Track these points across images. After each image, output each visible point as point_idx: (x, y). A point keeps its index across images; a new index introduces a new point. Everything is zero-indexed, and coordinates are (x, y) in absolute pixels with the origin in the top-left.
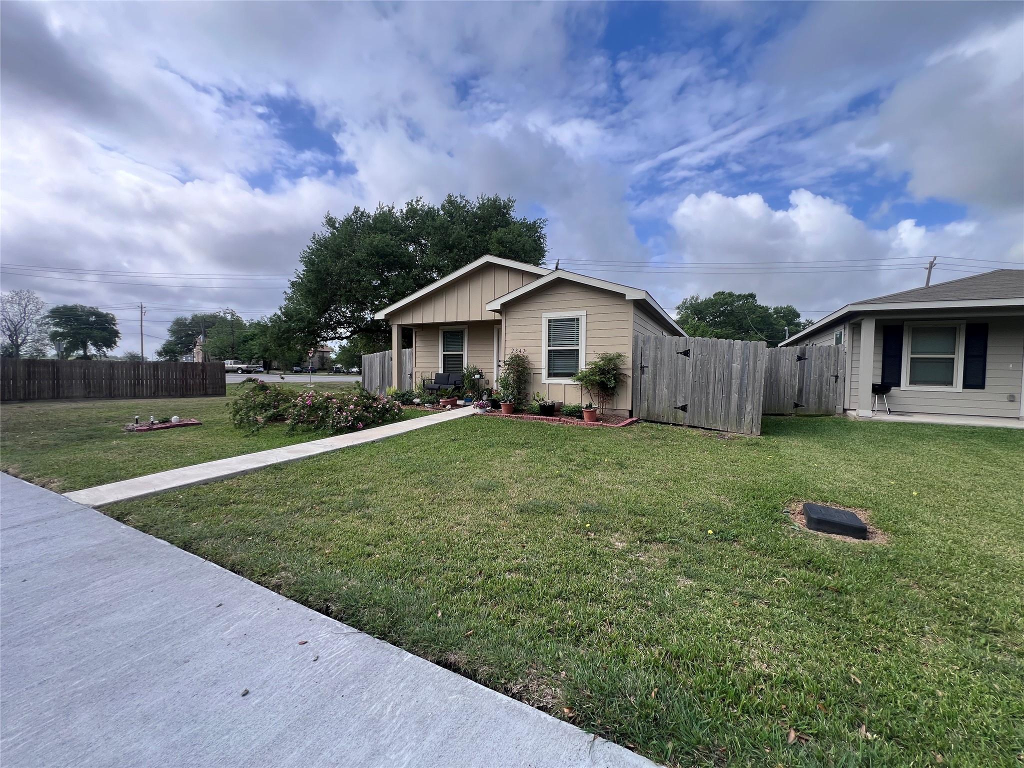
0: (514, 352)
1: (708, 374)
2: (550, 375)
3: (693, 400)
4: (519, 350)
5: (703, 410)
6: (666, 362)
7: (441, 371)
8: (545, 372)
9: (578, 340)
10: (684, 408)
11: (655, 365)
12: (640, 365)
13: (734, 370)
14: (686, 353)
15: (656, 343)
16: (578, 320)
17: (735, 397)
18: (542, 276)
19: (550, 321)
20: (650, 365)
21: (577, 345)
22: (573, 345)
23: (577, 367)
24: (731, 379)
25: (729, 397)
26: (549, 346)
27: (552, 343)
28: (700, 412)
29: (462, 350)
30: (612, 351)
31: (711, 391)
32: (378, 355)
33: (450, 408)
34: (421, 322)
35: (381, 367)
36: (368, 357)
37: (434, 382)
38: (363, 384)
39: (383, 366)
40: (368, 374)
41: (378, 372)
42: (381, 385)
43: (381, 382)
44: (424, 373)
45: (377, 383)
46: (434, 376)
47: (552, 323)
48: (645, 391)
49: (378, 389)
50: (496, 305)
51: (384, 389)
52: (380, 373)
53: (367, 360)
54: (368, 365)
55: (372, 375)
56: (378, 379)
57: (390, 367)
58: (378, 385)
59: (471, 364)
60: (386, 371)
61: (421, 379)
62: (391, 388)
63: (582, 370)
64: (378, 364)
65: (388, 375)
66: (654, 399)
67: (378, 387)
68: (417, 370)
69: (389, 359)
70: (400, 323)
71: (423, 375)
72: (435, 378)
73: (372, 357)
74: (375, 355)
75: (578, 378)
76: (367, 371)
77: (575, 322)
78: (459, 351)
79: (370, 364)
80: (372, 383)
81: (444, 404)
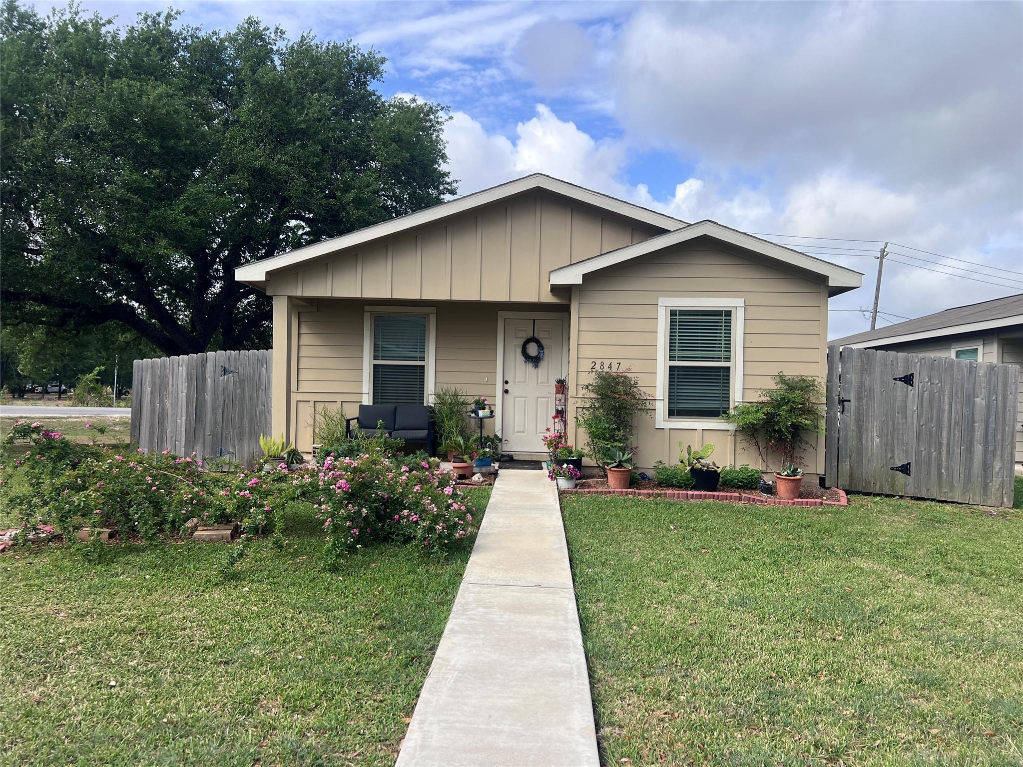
0: (598, 367)
1: (940, 411)
2: (672, 413)
3: (918, 453)
4: (606, 366)
5: (934, 471)
6: (877, 394)
7: (367, 400)
8: (661, 407)
9: (728, 349)
10: (905, 469)
11: (859, 398)
12: (837, 398)
13: (977, 408)
14: (908, 380)
15: (862, 361)
16: (728, 314)
17: (978, 449)
18: (661, 232)
19: (673, 313)
20: (852, 396)
21: (728, 359)
22: (718, 359)
23: (727, 398)
24: (973, 422)
25: (970, 450)
26: (672, 358)
27: (677, 354)
28: (928, 473)
29: (423, 359)
30: (792, 372)
31: (945, 441)
32: (183, 360)
33: (482, 479)
34: (358, 295)
35: (193, 388)
36: (153, 363)
37: (354, 423)
38: (135, 427)
39: (199, 386)
40: (152, 403)
41: (184, 399)
42: (193, 431)
43: (193, 422)
44: (322, 405)
45: (179, 426)
46: (353, 412)
47: (678, 317)
48: (846, 441)
49: (183, 439)
50: (573, 277)
51: (201, 441)
52: (188, 403)
53: (149, 371)
54: (153, 384)
55: (163, 409)
56: (182, 417)
57: (220, 389)
58: (183, 429)
59: (445, 386)
60: (208, 397)
61: (318, 416)
62: (269, 439)
63: (737, 404)
64: (184, 381)
65: (215, 408)
66: (860, 454)
67: (183, 434)
68: (300, 397)
69: (219, 370)
70: (299, 294)
71: (320, 407)
72: (357, 415)
73: (164, 364)
74: (173, 361)
75: (729, 418)
76: (149, 396)
77: (723, 318)
78: (415, 359)
79: (158, 381)
80: (163, 424)
81: (461, 472)
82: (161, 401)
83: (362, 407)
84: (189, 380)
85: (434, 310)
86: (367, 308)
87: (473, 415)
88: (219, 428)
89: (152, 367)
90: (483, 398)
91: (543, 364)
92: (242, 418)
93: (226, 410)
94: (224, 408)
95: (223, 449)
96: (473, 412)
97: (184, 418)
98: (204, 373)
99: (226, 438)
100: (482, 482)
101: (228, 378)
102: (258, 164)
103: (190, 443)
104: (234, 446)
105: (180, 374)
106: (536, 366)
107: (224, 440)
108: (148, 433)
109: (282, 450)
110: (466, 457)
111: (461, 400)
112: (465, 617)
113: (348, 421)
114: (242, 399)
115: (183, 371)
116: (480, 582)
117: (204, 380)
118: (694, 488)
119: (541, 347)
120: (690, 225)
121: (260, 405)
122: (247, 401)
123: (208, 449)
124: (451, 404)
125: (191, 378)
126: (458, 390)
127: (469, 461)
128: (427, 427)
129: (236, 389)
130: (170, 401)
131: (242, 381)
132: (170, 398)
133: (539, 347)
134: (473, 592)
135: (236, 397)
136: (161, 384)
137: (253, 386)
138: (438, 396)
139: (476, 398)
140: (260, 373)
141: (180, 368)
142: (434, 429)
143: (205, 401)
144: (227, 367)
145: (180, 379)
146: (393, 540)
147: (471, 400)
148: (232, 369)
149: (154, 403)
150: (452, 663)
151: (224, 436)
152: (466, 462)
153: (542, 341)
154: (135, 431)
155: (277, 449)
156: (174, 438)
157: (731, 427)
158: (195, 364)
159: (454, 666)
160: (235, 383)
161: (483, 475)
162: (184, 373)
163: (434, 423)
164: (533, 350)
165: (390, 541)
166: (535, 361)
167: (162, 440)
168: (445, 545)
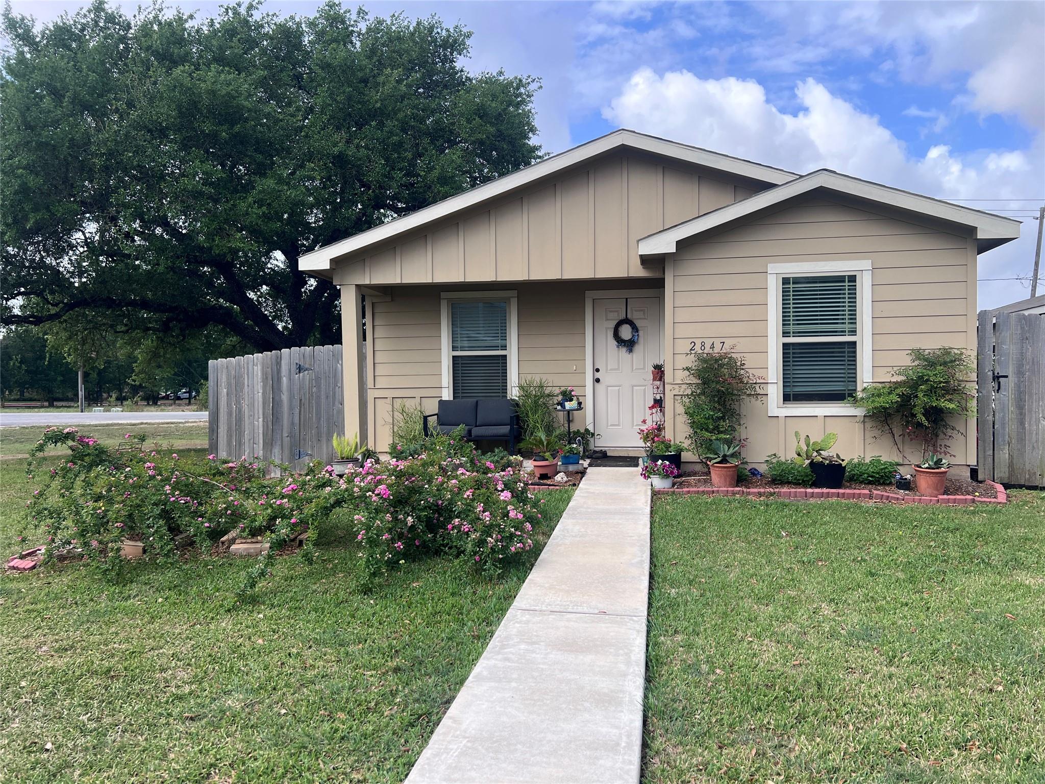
0: (698, 348)
2: (787, 398)
4: (708, 346)
7: (447, 395)
8: (775, 392)
9: (853, 320)
11: (1020, 373)
12: (990, 373)
15: (1022, 328)
16: (853, 279)
18: (767, 186)
19: (786, 281)
20: (1010, 371)
21: (853, 332)
22: (842, 333)
23: (853, 379)
26: (785, 334)
27: (791, 328)
29: (504, 347)
30: (932, 344)
32: (257, 359)
33: (565, 479)
34: (429, 280)
35: (269, 388)
36: (228, 363)
37: (432, 421)
38: (213, 431)
39: (275, 385)
40: (229, 405)
41: (261, 400)
42: (270, 432)
43: (270, 424)
44: (399, 401)
45: (256, 428)
46: (432, 407)
47: (791, 286)
48: (1003, 425)
49: (261, 441)
50: (665, 244)
51: (279, 443)
52: (264, 403)
53: (225, 371)
54: (229, 385)
55: (240, 411)
56: (259, 418)
57: (296, 387)
58: (261, 431)
59: (529, 377)
60: (285, 397)
61: (396, 414)
62: (343, 439)
63: (865, 385)
64: (259, 380)
65: (291, 408)
66: (1021, 439)
67: (261, 436)
68: (378, 394)
69: (294, 368)
70: (367, 282)
71: (398, 403)
72: (436, 412)
73: (239, 363)
74: (248, 361)
75: (855, 401)
76: (226, 398)
77: (847, 284)
78: (495, 348)
79: (233, 382)
80: (240, 426)
81: (544, 471)
82: (238, 403)
83: (442, 403)
84: (265, 379)
85: (514, 293)
86: (443, 295)
87: (559, 407)
88: (297, 428)
89: (227, 367)
90: (569, 388)
91: (638, 349)
92: (320, 419)
93: (302, 409)
94: (300, 407)
95: (301, 450)
96: (558, 404)
97: (261, 420)
98: (279, 371)
99: (304, 440)
100: (566, 482)
101: (304, 376)
102: (336, 150)
103: (268, 444)
104: (313, 448)
105: (255, 373)
106: (631, 351)
107: (302, 442)
108: (225, 437)
109: (356, 450)
110: (547, 455)
111: (547, 392)
112: (500, 657)
113: (425, 418)
114: (319, 397)
115: (258, 370)
116: (532, 608)
117: (279, 379)
118: (815, 485)
119: (635, 329)
120: (801, 177)
121: (337, 403)
122: (323, 400)
123: (287, 452)
124: (535, 396)
125: (267, 378)
126: (543, 381)
127: (551, 459)
128: (508, 421)
129: (312, 387)
130: (246, 402)
131: (318, 379)
132: (246, 399)
133: (633, 329)
134: (520, 622)
135: (312, 396)
136: (236, 386)
137: (329, 383)
138: (521, 387)
139: (563, 389)
140: (336, 367)
141: (255, 368)
142: (518, 424)
143: (281, 401)
144: (302, 364)
145: (255, 378)
146: (445, 553)
147: (557, 391)
148: (307, 366)
149: (231, 405)
150: (464, 726)
151: (301, 438)
152: (547, 460)
153: (635, 322)
154: (213, 434)
155: (351, 450)
156: (252, 441)
157: (860, 412)
158: (270, 363)
159: (465, 731)
160: (311, 380)
161: (568, 474)
162: (259, 372)
163: (518, 417)
164: (626, 332)
165: (442, 553)
166: (629, 345)
167: (240, 443)
168: (500, 560)
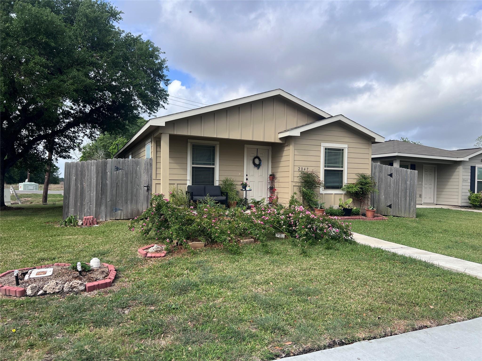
0: (300, 169)
1: (399, 186)
2: (325, 188)
3: (394, 200)
4: (303, 169)
5: (397, 207)
6: (383, 181)
7: (189, 183)
8: (322, 185)
9: (342, 163)
10: (390, 206)
13: (408, 185)
14: (391, 175)
16: (343, 150)
17: (408, 198)
18: (324, 118)
20: (377, 181)
21: (342, 167)
22: (340, 167)
23: (342, 182)
24: (407, 190)
25: (406, 199)
26: (325, 167)
27: (327, 165)
28: (396, 207)
29: (214, 164)
30: (361, 172)
31: (400, 196)
32: (94, 163)
34: (202, 135)
35: (100, 178)
38: (66, 197)
39: (103, 176)
41: (95, 183)
42: (100, 199)
43: (100, 195)
45: (92, 197)
46: (184, 188)
47: (327, 151)
49: (95, 204)
50: (296, 133)
51: (105, 204)
52: (97, 185)
53: (74, 168)
54: (77, 175)
55: (83, 188)
57: (115, 178)
58: (95, 199)
60: (108, 182)
63: (345, 184)
64: (95, 173)
65: (112, 187)
69: (114, 168)
70: (175, 133)
74: (88, 163)
75: (343, 190)
76: (74, 182)
77: (341, 152)
78: (210, 164)
79: (79, 173)
80: (83, 196)
82: (82, 184)
83: (188, 187)
85: (218, 143)
86: (189, 140)
87: (244, 189)
88: (114, 197)
89: (76, 166)
91: (261, 167)
92: (127, 192)
94: (117, 187)
95: (117, 208)
97: (95, 193)
98: (105, 169)
101: (119, 172)
103: (98, 205)
104: (123, 207)
106: (258, 168)
107: (117, 204)
108: (74, 201)
114: (127, 183)
117: (106, 173)
118: (344, 216)
123: (109, 209)
124: (228, 185)
125: (99, 172)
129: (123, 177)
131: (127, 174)
132: (87, 182)
135: (123, 182)
136: (81, 175)
137: (132, 176)
138: (221, 181)
141: (92, 167)
142: (227, 196)
143: (106, 184)
144: (118, 167)
145: (92, 172)
148: (121, 167)
149: (77, 185)
153: (260, 158)
156: (89, 203)
158: (101, 165)
160: (122, 174)
162: (95, 169)
163: (227, 193)
164: (257, 161)
